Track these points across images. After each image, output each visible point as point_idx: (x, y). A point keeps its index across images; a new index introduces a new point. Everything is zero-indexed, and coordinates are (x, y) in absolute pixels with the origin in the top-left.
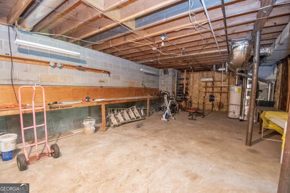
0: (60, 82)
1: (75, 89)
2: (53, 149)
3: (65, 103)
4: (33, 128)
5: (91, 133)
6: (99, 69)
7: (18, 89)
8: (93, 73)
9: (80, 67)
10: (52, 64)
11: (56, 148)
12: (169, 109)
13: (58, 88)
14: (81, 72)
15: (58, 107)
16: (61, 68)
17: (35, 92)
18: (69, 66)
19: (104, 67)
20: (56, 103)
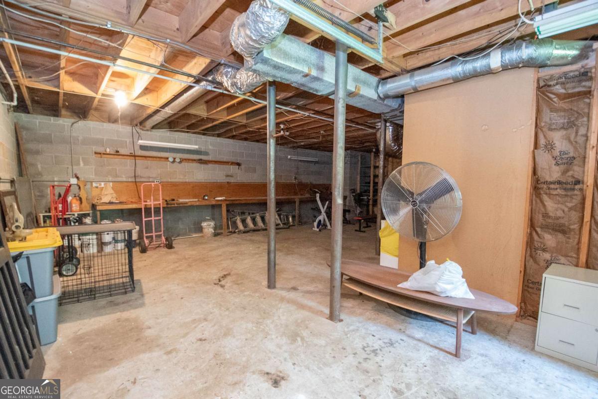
0: (179, 178)
1: (196, 186)
2: (168, 241)
3: (181, 200)
4: (152, 220)
5: (210, 235)
6: (225, 160)
7: (140, 186)
8: (217, 166)
9: (201, 160)
10: (171, 159)
11: (169, 240)
12: (325, 214)
13: (177, 185)
14: (203, 166)
15: (174, 204)
16: (180, 162)
17: (153, 189)
18: (189, 160)
19: (233, 157)
20: (173, 200)
